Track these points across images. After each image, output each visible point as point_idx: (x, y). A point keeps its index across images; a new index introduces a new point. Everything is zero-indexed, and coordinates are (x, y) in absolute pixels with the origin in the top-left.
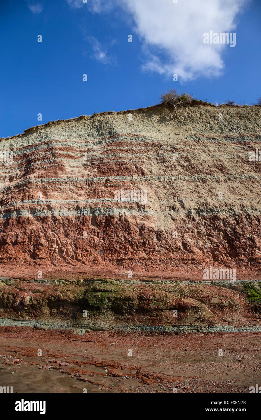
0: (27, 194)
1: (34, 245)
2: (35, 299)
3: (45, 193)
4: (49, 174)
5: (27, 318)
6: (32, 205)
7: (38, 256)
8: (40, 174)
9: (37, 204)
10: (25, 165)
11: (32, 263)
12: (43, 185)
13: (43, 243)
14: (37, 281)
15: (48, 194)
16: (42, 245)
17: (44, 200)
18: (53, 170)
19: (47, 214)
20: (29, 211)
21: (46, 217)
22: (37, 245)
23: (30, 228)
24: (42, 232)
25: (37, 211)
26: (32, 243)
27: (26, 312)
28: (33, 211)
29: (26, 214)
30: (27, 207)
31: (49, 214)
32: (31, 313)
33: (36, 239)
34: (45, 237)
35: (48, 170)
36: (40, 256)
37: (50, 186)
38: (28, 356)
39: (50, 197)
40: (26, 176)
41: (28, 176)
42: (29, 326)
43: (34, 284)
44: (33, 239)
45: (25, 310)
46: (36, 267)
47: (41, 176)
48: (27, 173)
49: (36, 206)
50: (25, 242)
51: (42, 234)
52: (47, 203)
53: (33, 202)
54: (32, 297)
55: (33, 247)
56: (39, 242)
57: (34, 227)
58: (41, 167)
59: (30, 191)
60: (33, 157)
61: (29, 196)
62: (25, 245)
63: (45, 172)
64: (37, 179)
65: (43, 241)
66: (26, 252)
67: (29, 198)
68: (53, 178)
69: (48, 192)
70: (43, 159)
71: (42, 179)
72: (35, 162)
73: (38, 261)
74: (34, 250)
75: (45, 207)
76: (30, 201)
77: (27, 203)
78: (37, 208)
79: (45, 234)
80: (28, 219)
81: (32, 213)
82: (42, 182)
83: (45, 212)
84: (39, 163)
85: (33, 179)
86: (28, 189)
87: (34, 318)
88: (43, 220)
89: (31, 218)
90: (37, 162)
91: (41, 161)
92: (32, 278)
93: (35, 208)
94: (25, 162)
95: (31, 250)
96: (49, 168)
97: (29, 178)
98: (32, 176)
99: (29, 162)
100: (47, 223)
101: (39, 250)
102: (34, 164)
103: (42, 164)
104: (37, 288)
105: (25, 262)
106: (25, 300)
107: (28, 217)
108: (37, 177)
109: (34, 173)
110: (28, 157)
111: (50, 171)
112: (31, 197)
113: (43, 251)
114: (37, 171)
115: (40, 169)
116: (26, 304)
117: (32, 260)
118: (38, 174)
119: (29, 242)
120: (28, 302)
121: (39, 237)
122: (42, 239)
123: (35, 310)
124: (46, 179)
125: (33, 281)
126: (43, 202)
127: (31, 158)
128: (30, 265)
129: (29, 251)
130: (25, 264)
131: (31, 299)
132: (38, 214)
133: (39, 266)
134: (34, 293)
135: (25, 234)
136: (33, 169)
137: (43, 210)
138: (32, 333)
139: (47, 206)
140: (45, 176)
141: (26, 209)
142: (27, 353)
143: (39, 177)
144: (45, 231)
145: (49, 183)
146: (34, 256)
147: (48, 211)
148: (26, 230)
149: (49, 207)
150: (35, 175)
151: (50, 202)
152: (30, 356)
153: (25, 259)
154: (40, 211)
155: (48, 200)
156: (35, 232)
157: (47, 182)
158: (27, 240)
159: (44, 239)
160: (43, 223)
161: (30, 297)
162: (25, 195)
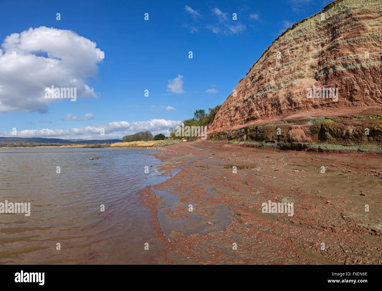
0: (337, 53)
1: (350, 91)
2: (356, 130)
3: (352, 50)
4: (353, 35)
5: (353, 144)
6: (343, 61)
7: (354, 99)
8: (345, 36)
9: (347, 59)
10: (331, 32)
11: (351, 105)
12: (349, 44)
13: (356, 89)
14: (356, 117)
15: (355, 50)
16: (356, 90)
17: (352, 56)
18: (355, 31)
19: (357, 66)
20: (342, 66)
21: (356, 68)
22: (352, 91)
23: (345, 79)
24: (355, 81)
25: (348, 65)
26: (348, 90)
27: (351, 140)
28: (345, 65)
29: (340, 68)
30: (339, 63)
31: (358, 66)
32: (354, 140)
33: (351, 86)
34: (358, 84)
35: (351, 32)
36: (356, 99)
37: (355, 44)
38: (356, 168)
39: (356, 53)
40: (334, 40)
41: (335, 40)
42: (354, 149)
43: (354, 120)
44: (348, 86)
45: (350, 138)
46: (354, 108)
47: (346, 38)
48: (334, 38)
49: (346, 61)
50: (343, 89)
51: (355, 82)
52: (355, 57)
53: (343, 59)
54: (354, 129)
55: (349, 93)
56: (353, 88)
57: (348, 77)
58: (345, 31)
59: (339, 50)
60: (336, 25)
61: (339, 55)
62: (343, 92)
63: (348, 34)
64: (344, 41)
65: (357, 87)
66: (345, 97)
67: (340, 56)
68: (357, 38)
69: (354, 49)
70: (345, 24)
71: (348, 40)
72: (339, 28)
73: (355, 103)
74: (351, 95)
75: (354, 61)
76: (341, 58)
77: (339, 60)
78: (348, 63)
79: (357, 82)
80: (342, 72)
81: (344, 67)
82: (348, 42)
83: (355, 65)
84: (342, 28)
85: (340, 41)
86: (338, 49)
87: (357, 144)
88: (354, 71)
89: (344, 71)
90: (341, 28)
91: (343, 26)
92: (352, 116)
93: (346, 63)
94: (331, 30)
95: (348, 95)
96: (352, 30)
97: (337, 41)
98: (338, 39)
99: (334, 29)
100: (357, 73)
101: (354, 94)
102: (338, 30)
103: (345, 28)
104: (357, 123)
105: (345, 105)
106: (350, 132)
107: (342, 71)
108: (343, 39)
109: (340, 37)
110: (332, 25)
111: (353, 33)
112: (341, 55)
113: (358, 95)
114: (342, 34)
115: (344, 32)
116: (351, 135)
117: (350, 102)
118: (343, 37)
119: (346, 89)
120: (352, 133)
121: (353, 85)
122: (356, 86)
123: (357, 139)
124: (351, 39)
125: (353, 118)
126: (351, 57)
127: (334, 26)
128: (349, 106)
129: (347, 96)
130: (345, 106)
131: (353, 131)
132: (349, 67)
133: (356, 106)
134: (355, 126)
135: (342, 84)
136: (338, 34)
137: (353, 64)
138: (357, 154)
139: (355, 60)
140: (350, 37)
141: (339, 64)
142: (356, 166)
143: (344, 39)
144: (357, 79)
145: (354, 42)
146: (351, 99)
147: (357, 64)
148: (342, 80)
149: (358, 61)
150: (341, 38)
151: (357, 56)
152: (358, 168)
153: (345, 102)
154: (350, 65)
155: (355, 55)
156: (349, 81)
157: (352, 41)
158: (344, 88)
159: (357, 86)
160: (355, 73)
161: (353, 130)
162: (336, 55)
